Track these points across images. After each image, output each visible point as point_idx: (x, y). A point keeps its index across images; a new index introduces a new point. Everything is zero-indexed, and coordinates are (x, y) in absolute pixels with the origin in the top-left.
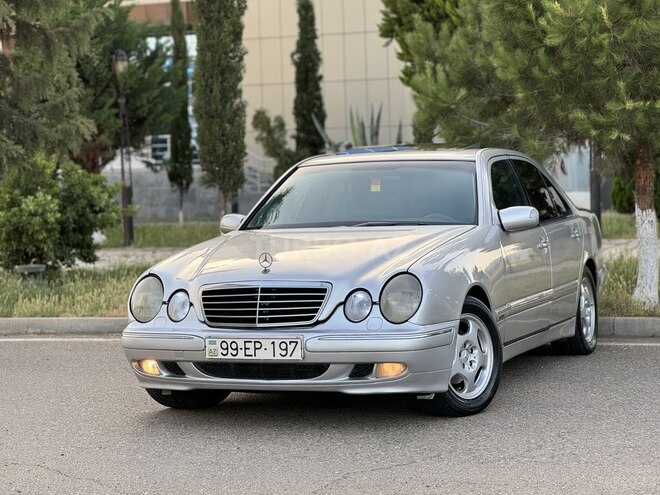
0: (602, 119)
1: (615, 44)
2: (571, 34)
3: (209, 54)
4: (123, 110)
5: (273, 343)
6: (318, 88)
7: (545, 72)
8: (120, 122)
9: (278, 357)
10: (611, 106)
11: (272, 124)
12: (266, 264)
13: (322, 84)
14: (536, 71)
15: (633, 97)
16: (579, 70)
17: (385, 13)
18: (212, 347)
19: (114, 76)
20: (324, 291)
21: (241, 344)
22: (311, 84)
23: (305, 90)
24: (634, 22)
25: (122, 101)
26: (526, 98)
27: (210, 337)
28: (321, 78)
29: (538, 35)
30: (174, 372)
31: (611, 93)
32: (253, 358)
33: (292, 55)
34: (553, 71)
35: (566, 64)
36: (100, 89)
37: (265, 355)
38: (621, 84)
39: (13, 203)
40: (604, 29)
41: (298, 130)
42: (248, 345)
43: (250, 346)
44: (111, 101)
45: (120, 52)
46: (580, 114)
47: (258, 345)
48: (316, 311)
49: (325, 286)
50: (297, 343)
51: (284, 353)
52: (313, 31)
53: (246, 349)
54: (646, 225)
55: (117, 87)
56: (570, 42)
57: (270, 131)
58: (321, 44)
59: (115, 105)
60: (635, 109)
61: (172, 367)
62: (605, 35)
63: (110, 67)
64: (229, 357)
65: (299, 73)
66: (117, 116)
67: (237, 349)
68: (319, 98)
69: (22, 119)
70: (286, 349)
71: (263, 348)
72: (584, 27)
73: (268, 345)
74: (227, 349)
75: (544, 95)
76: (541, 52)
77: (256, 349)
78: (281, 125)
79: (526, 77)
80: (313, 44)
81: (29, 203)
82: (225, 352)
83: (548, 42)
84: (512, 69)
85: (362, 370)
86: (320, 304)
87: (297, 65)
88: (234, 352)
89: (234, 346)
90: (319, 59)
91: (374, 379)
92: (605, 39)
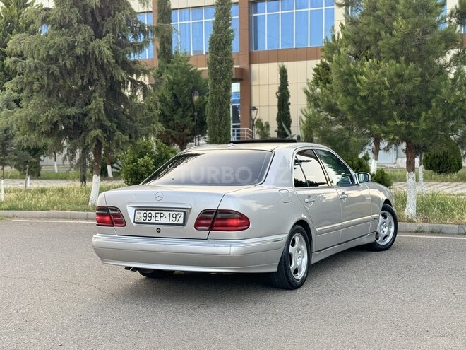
0: (385, 129)
1: (391, 95)
2: (372, 91)
3: (214, 95)
4: (196, 118)
6: (288, 109)
7: (360, 107)
8: (194, 123)
10: (390, 123)
11: (264, 125)
13: (290, 107)
14: (356, 107)
15: (401, 119)
16: (376, 106)
17: (314, 75)
19: (192, 102)
22: (285, 107)
23: (282, 110)
24: (400, 85)
25: (196, 114)
26: (352, 118)
28: (290, 104)
29: (357, 90)
31: (391, 118)
33: (277, 93)
34: (364, 107)
35: (370, 104)
36: (186, 108)
38: (395, 113)
39: (135, 161)
40: (386, 88)
41: (278, 128)
44: (190, 114)
45: (196, 91)
46: (376, 126)
52: (287, 82)
54: (411, 179)
55: (194, 107)
56: (371, 93)
57: (262, 128)
58: (290, 88)
59: (193, 116)
60: (401, 125)
62: (387, 91)
63: (191, 99)
65: (279, 101)
66: (193, 120)
68: (289, 113)
69: (131, 124)
72: (377, 87)
75: (360, 118)
76: (358, 98)
78: (268, 126)
79: (352, 109)
80: (287, 88)
81: (140, 161)
83: (361, 94)
84: (345, 105)
87: (279, 98)
90: (289, 95)
92: (386, 92)
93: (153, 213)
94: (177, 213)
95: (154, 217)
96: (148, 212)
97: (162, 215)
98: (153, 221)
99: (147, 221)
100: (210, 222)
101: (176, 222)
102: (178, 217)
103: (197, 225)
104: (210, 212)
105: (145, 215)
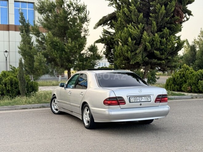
93: (138, 98)
94: (148, 97)
95: (139, 99)
96: (135, 98)
97: (142, 98)
98: (138, 101)
99: (136, 101)
100: (160, 99)
101: (148, 101)
102: (148, 98)
103: (156, 101)
104: (160, 95)
105: (134, 99)
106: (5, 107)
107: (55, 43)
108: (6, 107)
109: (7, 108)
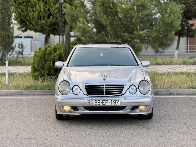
5: (112, 101)
9: (113, 105)
12: (105, 78)
18: (92, 102)
20: (123, 85)
21: (101, 101)
27: (91, 99)
30: (75, 110)
32: (105, 105)
37: (109, 104)
42: (103, 101)
43: (105, 102)
47: (107, 101)
48: (122, 91)
49: (123, 84)
50: (119, 100)
51: (115, 103)
53: (103, 102)
61: (75, 108)
64: (97, 105)
67: (100, 103)
70: (115, 102)
71: (108, 102)
73: (110, 101)
74: (97, 102)
77: (106, 102)
82: (96, 104)
85: (135, 108)
86: (123, 89)
88: (99, 104)
89: (99, 102)
91: (138, 110)
106: (38, 91)
107: (106, 5)
108: (40, 91)
109: (41, 93)
